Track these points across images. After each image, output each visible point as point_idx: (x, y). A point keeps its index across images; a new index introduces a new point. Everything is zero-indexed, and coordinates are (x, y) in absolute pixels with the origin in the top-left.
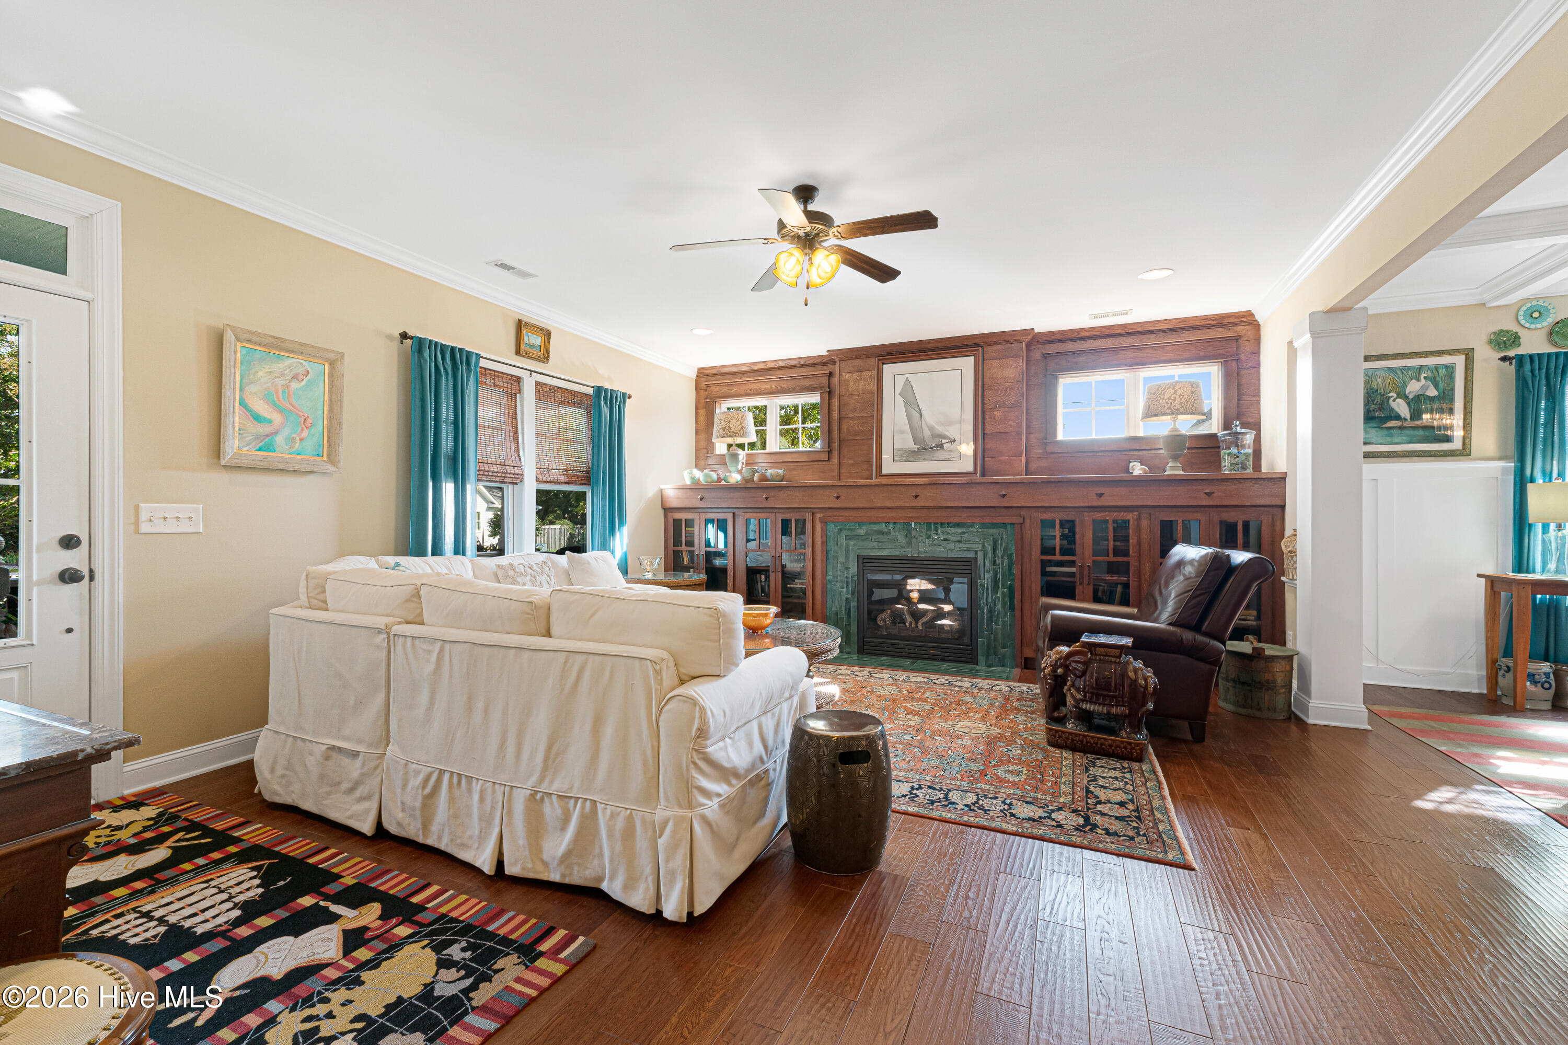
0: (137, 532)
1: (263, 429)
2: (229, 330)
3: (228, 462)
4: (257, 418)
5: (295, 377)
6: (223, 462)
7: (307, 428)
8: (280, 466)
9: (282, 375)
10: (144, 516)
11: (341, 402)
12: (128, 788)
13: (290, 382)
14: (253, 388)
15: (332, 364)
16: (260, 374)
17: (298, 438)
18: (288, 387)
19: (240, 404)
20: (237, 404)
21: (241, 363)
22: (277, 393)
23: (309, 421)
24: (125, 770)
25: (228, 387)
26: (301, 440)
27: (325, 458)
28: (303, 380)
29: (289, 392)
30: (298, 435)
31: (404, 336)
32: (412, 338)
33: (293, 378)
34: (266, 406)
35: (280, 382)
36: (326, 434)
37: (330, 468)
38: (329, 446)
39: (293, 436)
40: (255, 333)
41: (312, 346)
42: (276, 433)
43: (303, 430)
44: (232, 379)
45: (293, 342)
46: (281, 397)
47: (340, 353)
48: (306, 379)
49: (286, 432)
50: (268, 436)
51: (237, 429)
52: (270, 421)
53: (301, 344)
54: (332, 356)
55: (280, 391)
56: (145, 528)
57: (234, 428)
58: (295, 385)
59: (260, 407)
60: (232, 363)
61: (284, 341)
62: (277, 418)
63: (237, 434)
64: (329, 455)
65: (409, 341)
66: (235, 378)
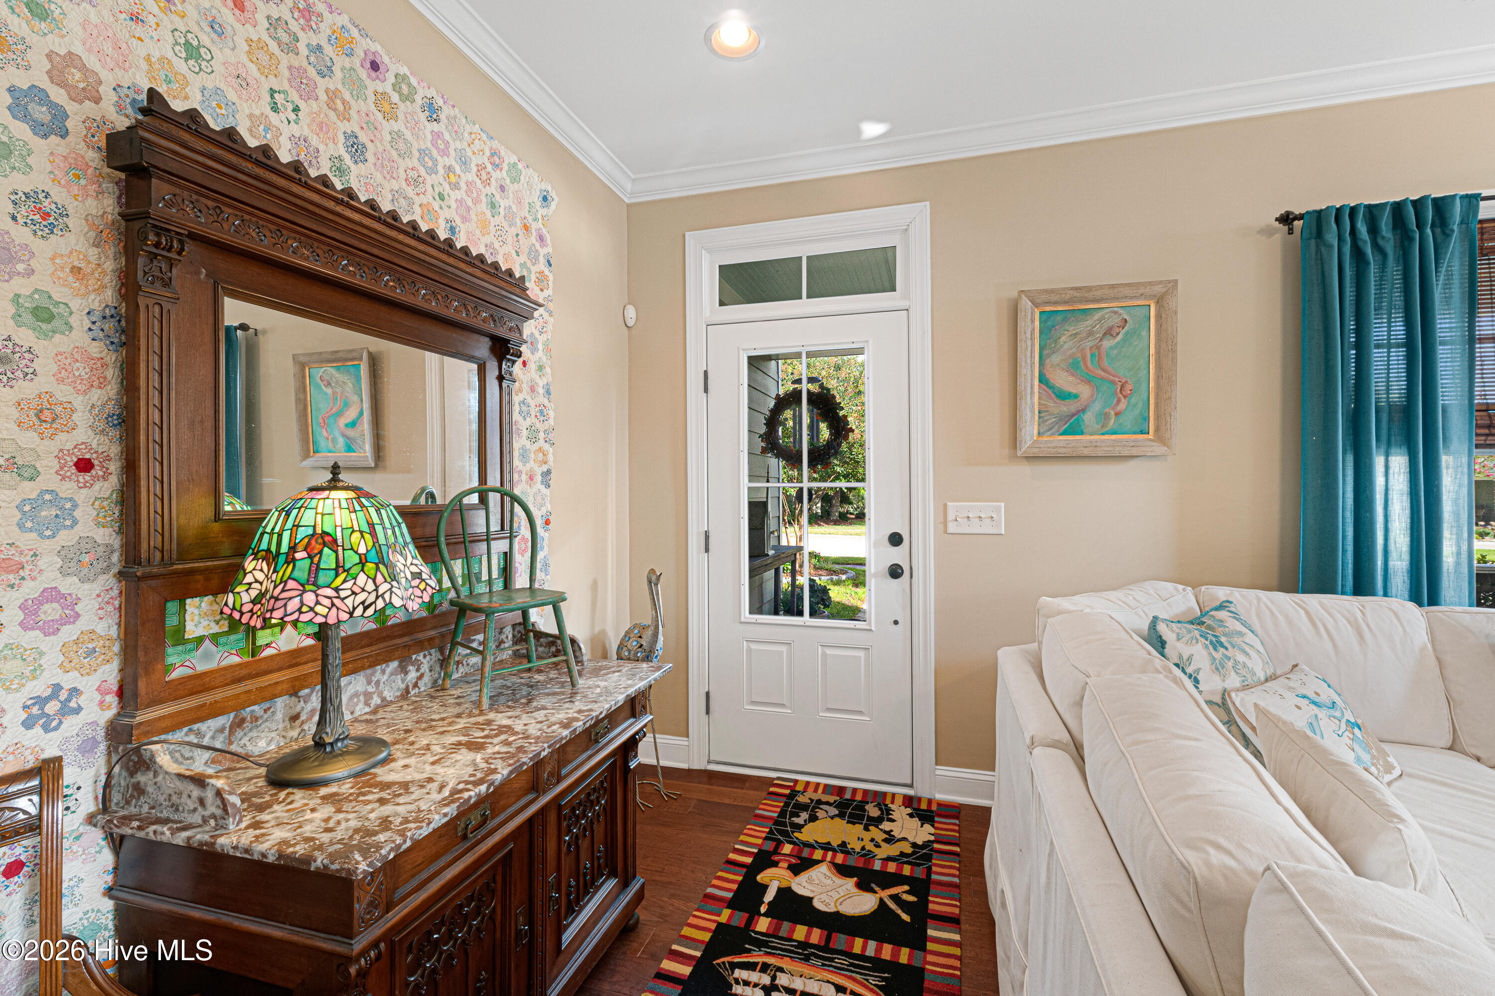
0: (945, 531)
1: (1066, 408)
2: (1023, 296)
3: (1025, 452)
4: (1062, 396)
5: (1109, 333)
6: (1019, 453)
7: (1125, 397)
8: (1086, 452)
9: (1090, 333)
10: (951, 516)
11: (1174, 351)
12: (940, 792)
13: (1101, 340)
14: (1055, 359)
15: (1160, 301)
16: (1063, 338)
17: (1112, 413)
18: (1098, 348)
19: (1040, 381)
20: (1036, 382)
21: (1041, 332)
22: (1084, 358)
23: (1128, 387)
24: (938, 772)
25: (1023, 364)
26: (1117, 414)
27: (1151, 436)
28: (1118, 334)
29: (1099, 354)
30: (1113, 409)
31: (1286, 219)
32: (1301, 217)
33: (1105, 335)
34: (1071, 378)
35: (1088, 344)
36: (1152, 401)
37: (1160, 449)
38: (1158, 418)
39: (1107, 410)
40: (1052, 291)
41: (1127, 285)
42: (1083, 410)
43: (1119, 401)
44: (1029, 354)
45: (1101, 287)
46: (1089, 363)
47: (1169, 282)
48: (1123, 332)
49: (1097, 407)
50: (1073, 415)
51: (1036, 412)
52: (1076, 396)
53: (1112, 286)
54: (1159, 289)
55: (1089, 355)
56: (952, 528)
57: (1033, 412)
58: (1107, 343)
59: (1063, 380)
60: (1029, 335)
61: (1089, 289)
62: (1084, 391)
63: (1036, 418)
64: (1157, 429)
65: (1298, 224)
66: (1032, 352)
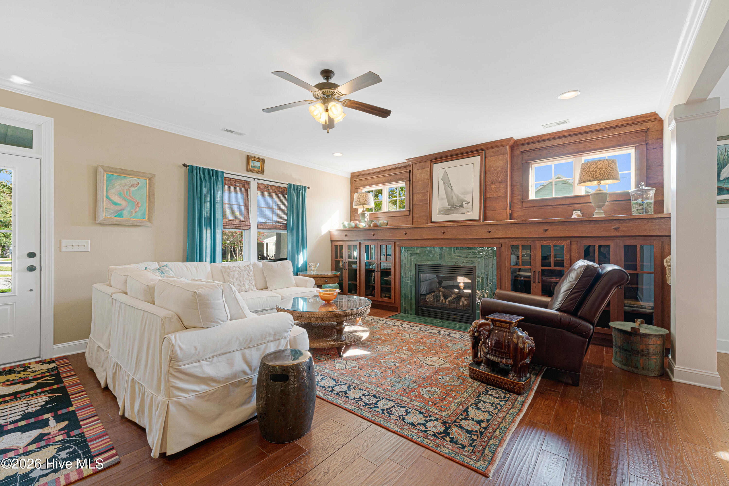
0: (60, 251)
1: (117, 208)
2: (100, 167)
3: (100, 222)
4: (115, 204)
5: (133, 186)
6: (97, 222)
7: (138, 207)
8: (124, 223)
9: (126, 185)
10: (63, 245)
11: (154, 195)
12: (55, 355)
13: (130, 188)
14: (113, 191)
15: (150, 179)
16: (116, 185)
17: (134, 211)
18: (129, 190)
19: (106, 198)
20: (105, 198)
21: (107, 181)
22: (124, 192)
23: (139, 204)
24: (54, 347)
25: (99, 191)
26: (135, 212)
27: (147, 220)
28: (136, 187)
29: (129, 192)
30: (134, 210)
31: (185, 165)
32: (188, 166)
33: (131, 186)
34: (118, 198)
35: (125, 188)
36: (147, 209)
37: (149, 224)
38: (149, 214)
39: (132, 210)
40: (112, 168)
41: (139, 172)
42: (123, 209)
43: (136, 208)
44: (102, 187)
45: (131, 171)
46: (126, 195)
47: (153, 174)
48: (138, 186)
49: (128, 209)
50: (119, 211)
51: (105, 208)
52: (121, 205)
53: (134, 171)
54: (150, 176)
55: (125, 191)
56: (64, 249)
57: (103, 208)
58: (132, 189)
59: (115, 199)
60: (102, 181)
61: (126, 170)
62: (124, 203)
63: (105, 210)
64: (149, 218)
65: (188, 167)
66: (103, 187)
